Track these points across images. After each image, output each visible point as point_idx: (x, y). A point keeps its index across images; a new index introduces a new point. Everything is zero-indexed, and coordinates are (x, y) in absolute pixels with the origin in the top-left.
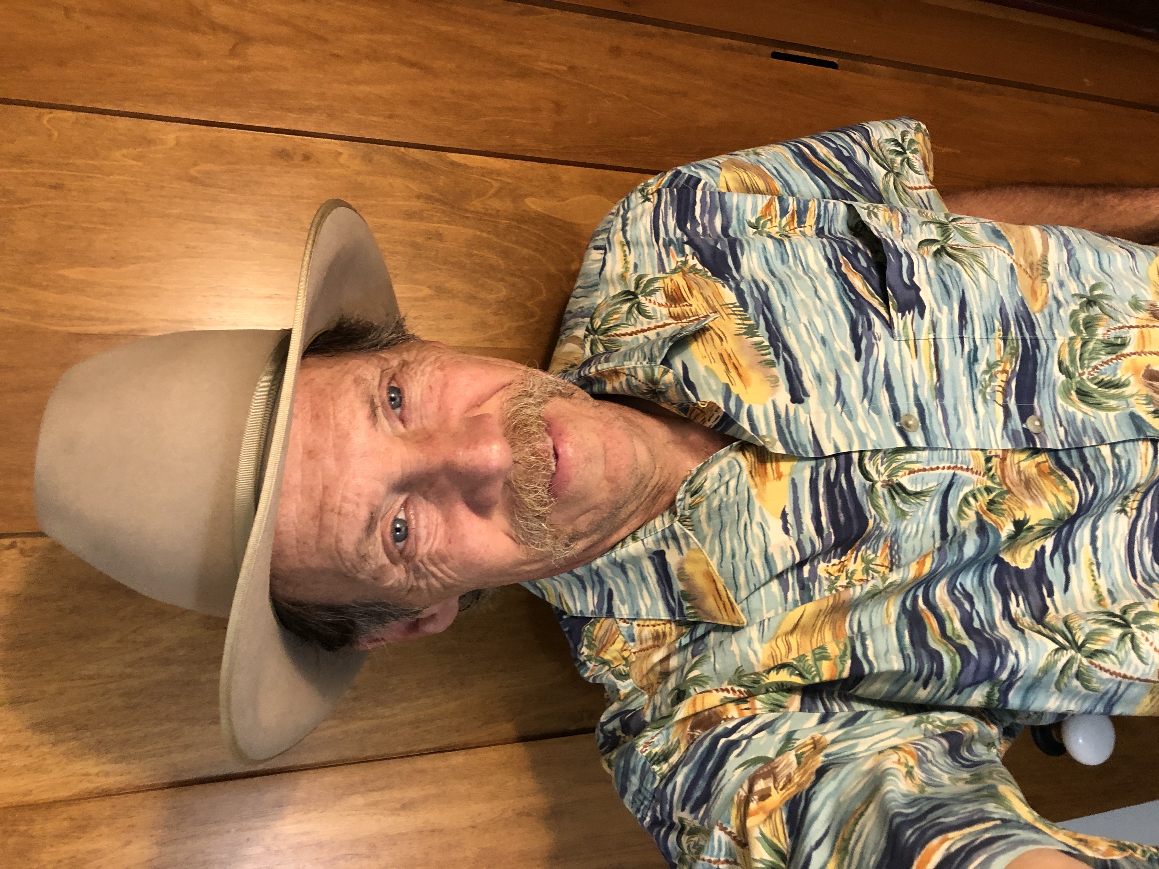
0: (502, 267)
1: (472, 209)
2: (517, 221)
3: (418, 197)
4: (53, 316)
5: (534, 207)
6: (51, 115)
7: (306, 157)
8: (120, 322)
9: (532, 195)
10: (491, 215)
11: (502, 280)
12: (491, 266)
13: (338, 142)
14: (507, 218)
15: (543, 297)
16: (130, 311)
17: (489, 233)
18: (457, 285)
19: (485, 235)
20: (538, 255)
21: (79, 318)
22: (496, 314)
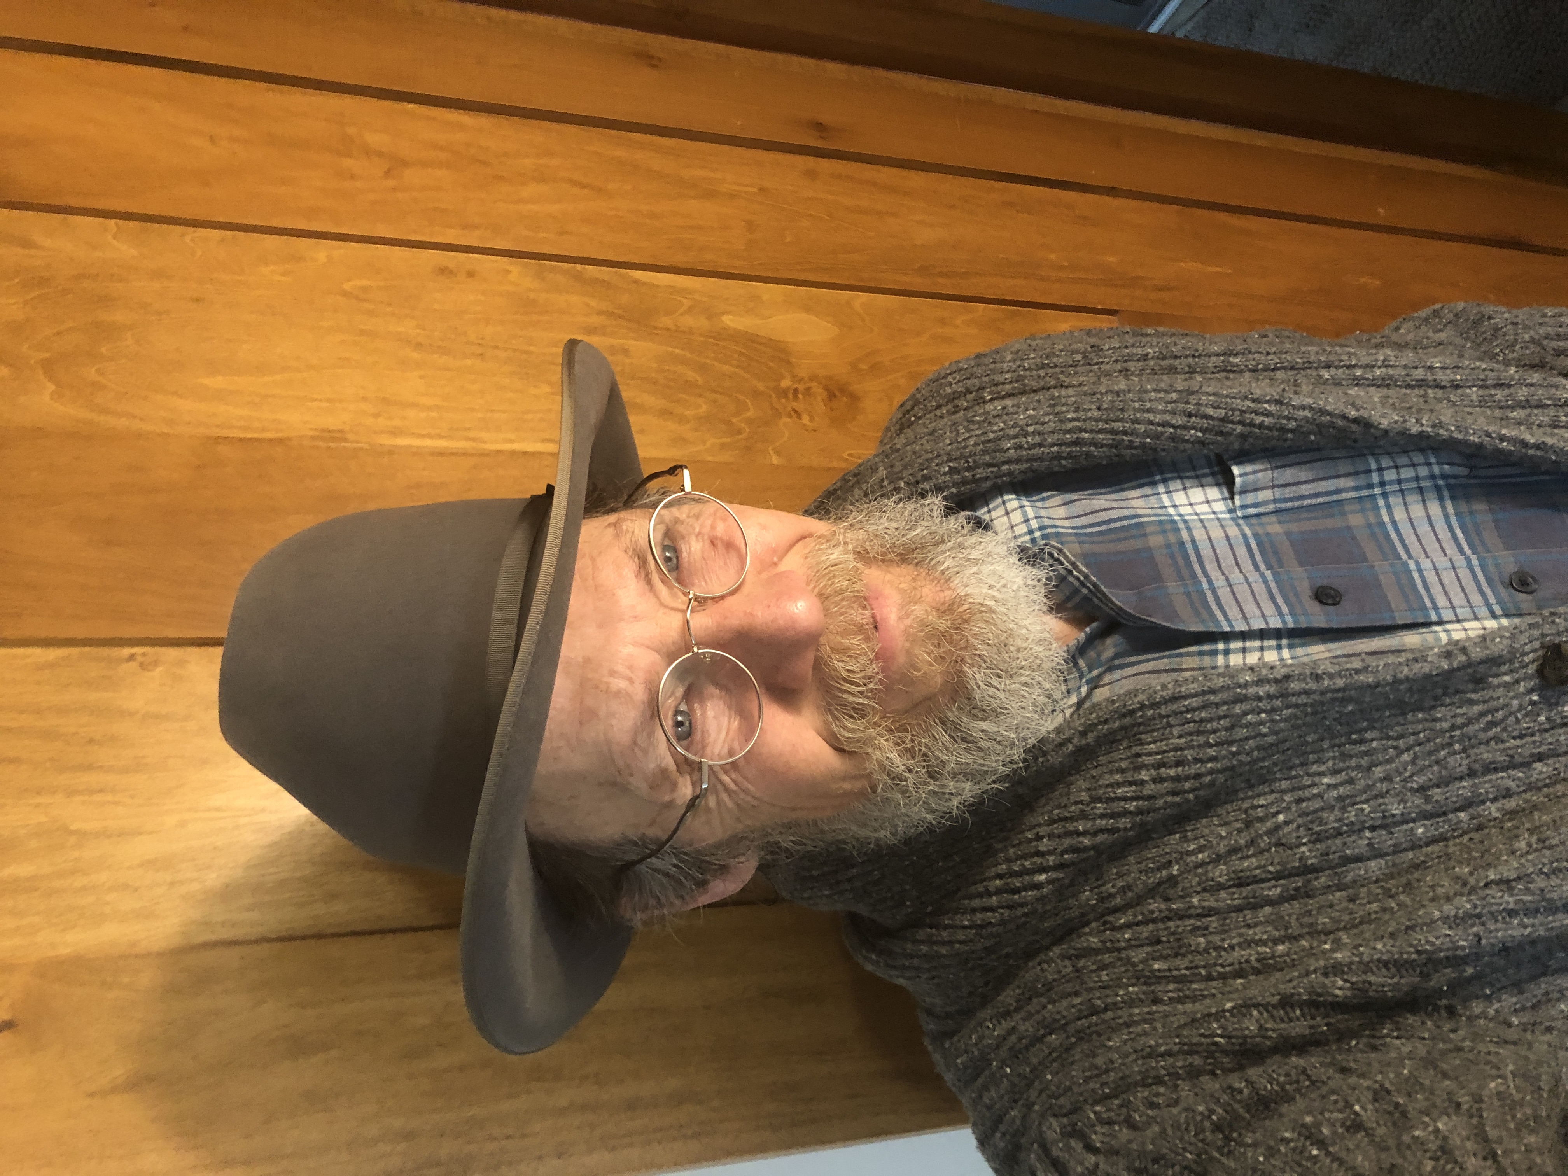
0: (700, 383)
1: (661, 325)
2: (714, 338)
3: (600, 313)
4: (189, 423)
5: (732, 325)
6: (196, 234)
7: (471, 274)
8: (263, 430)
9: (729, 313)
10: (684, 332)
11: (700, 396)
12: (687, 381)
13: (507, 259)
14: (701, 335)
15: (751, 413)
16: (274, 420)
17: (682, 349)
18: (648, 400)
19: (677, 351)
20: (742, 373)
21: (218, 426)
22: (696, 430)
